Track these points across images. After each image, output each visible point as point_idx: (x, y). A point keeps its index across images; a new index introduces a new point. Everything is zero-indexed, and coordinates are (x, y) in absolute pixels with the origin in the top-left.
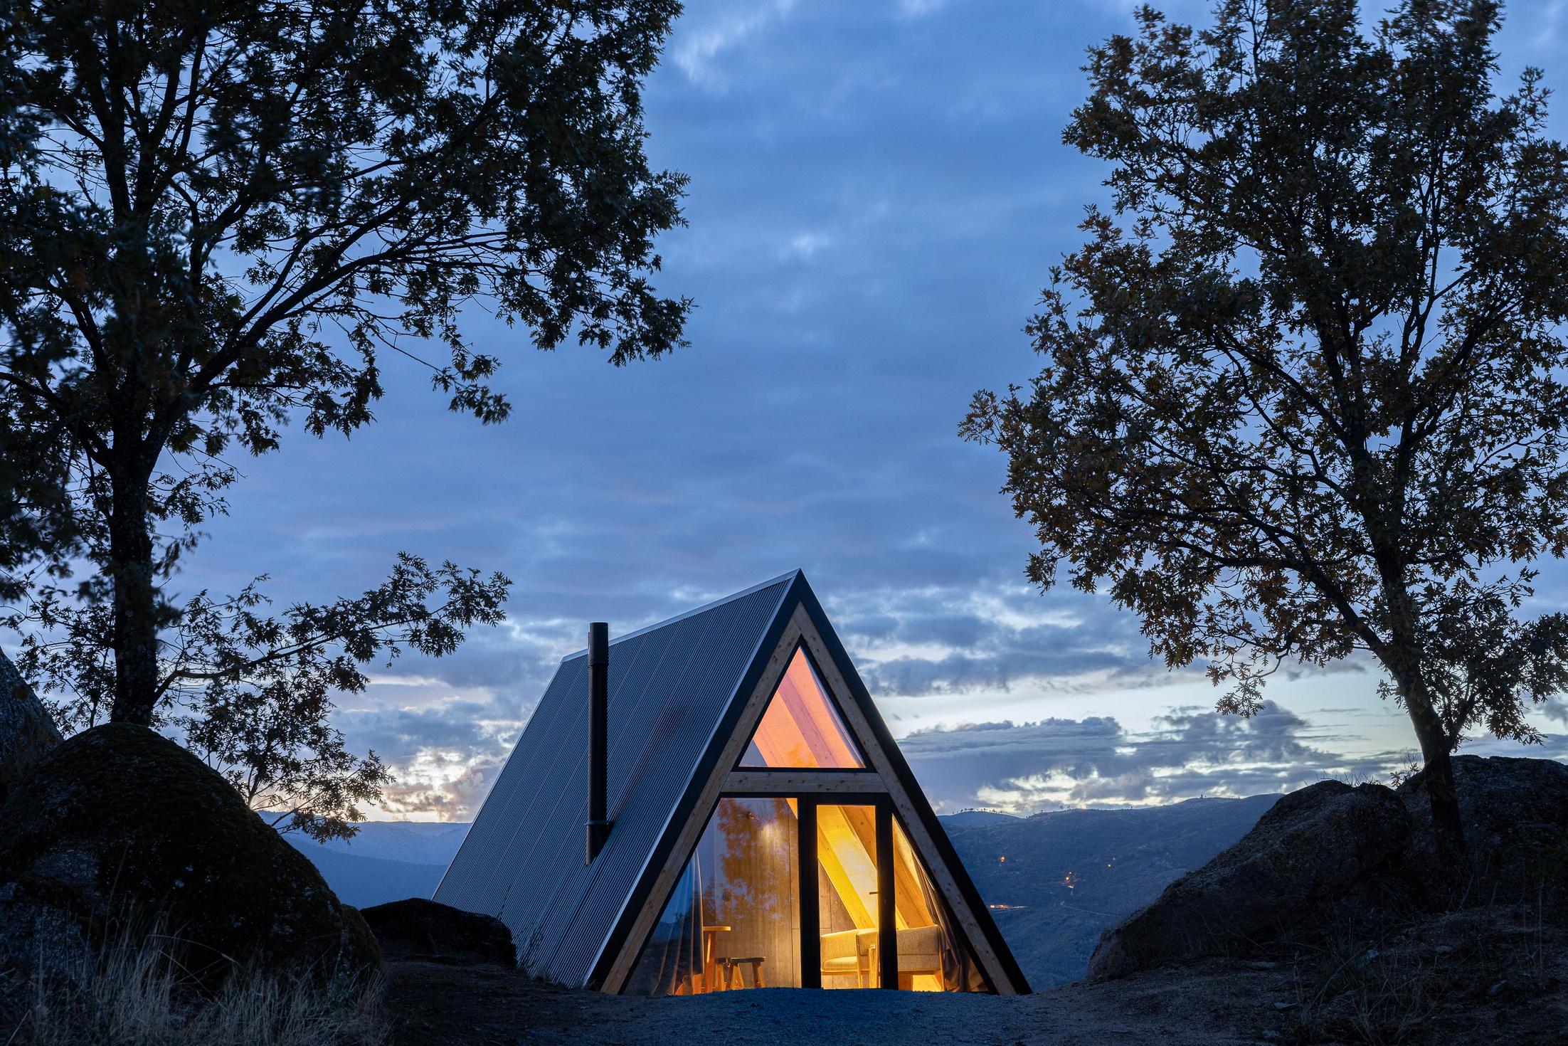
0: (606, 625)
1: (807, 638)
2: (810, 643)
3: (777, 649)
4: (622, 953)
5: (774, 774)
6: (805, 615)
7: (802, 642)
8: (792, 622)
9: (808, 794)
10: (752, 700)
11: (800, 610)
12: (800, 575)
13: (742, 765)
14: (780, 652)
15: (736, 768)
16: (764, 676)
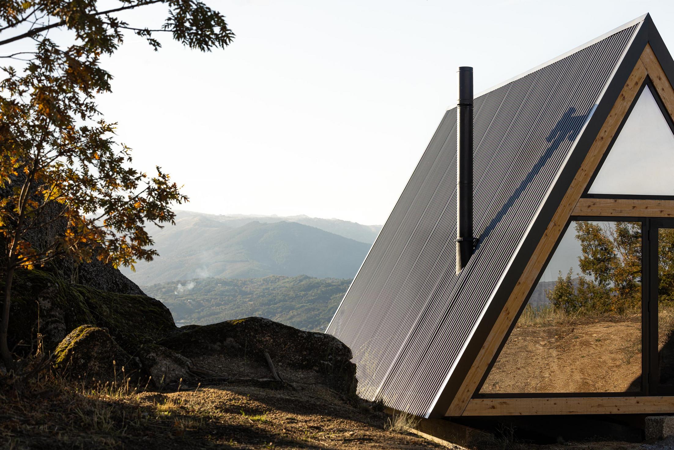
0: (471, 69)
1: (653, 77)
2: (656, 82)
3: (625, 88)
4: (482, 351)
5: (620, 201)
6: (652, 57)
7: (649, 82)
8: (639, 63)
9: (650, 218)
10: (601, 134)
11: (647, 53)
12: (648, 19)
13: (591, 191)
14: (628, 91)
15: (585, 195)
16: (613, 112)
